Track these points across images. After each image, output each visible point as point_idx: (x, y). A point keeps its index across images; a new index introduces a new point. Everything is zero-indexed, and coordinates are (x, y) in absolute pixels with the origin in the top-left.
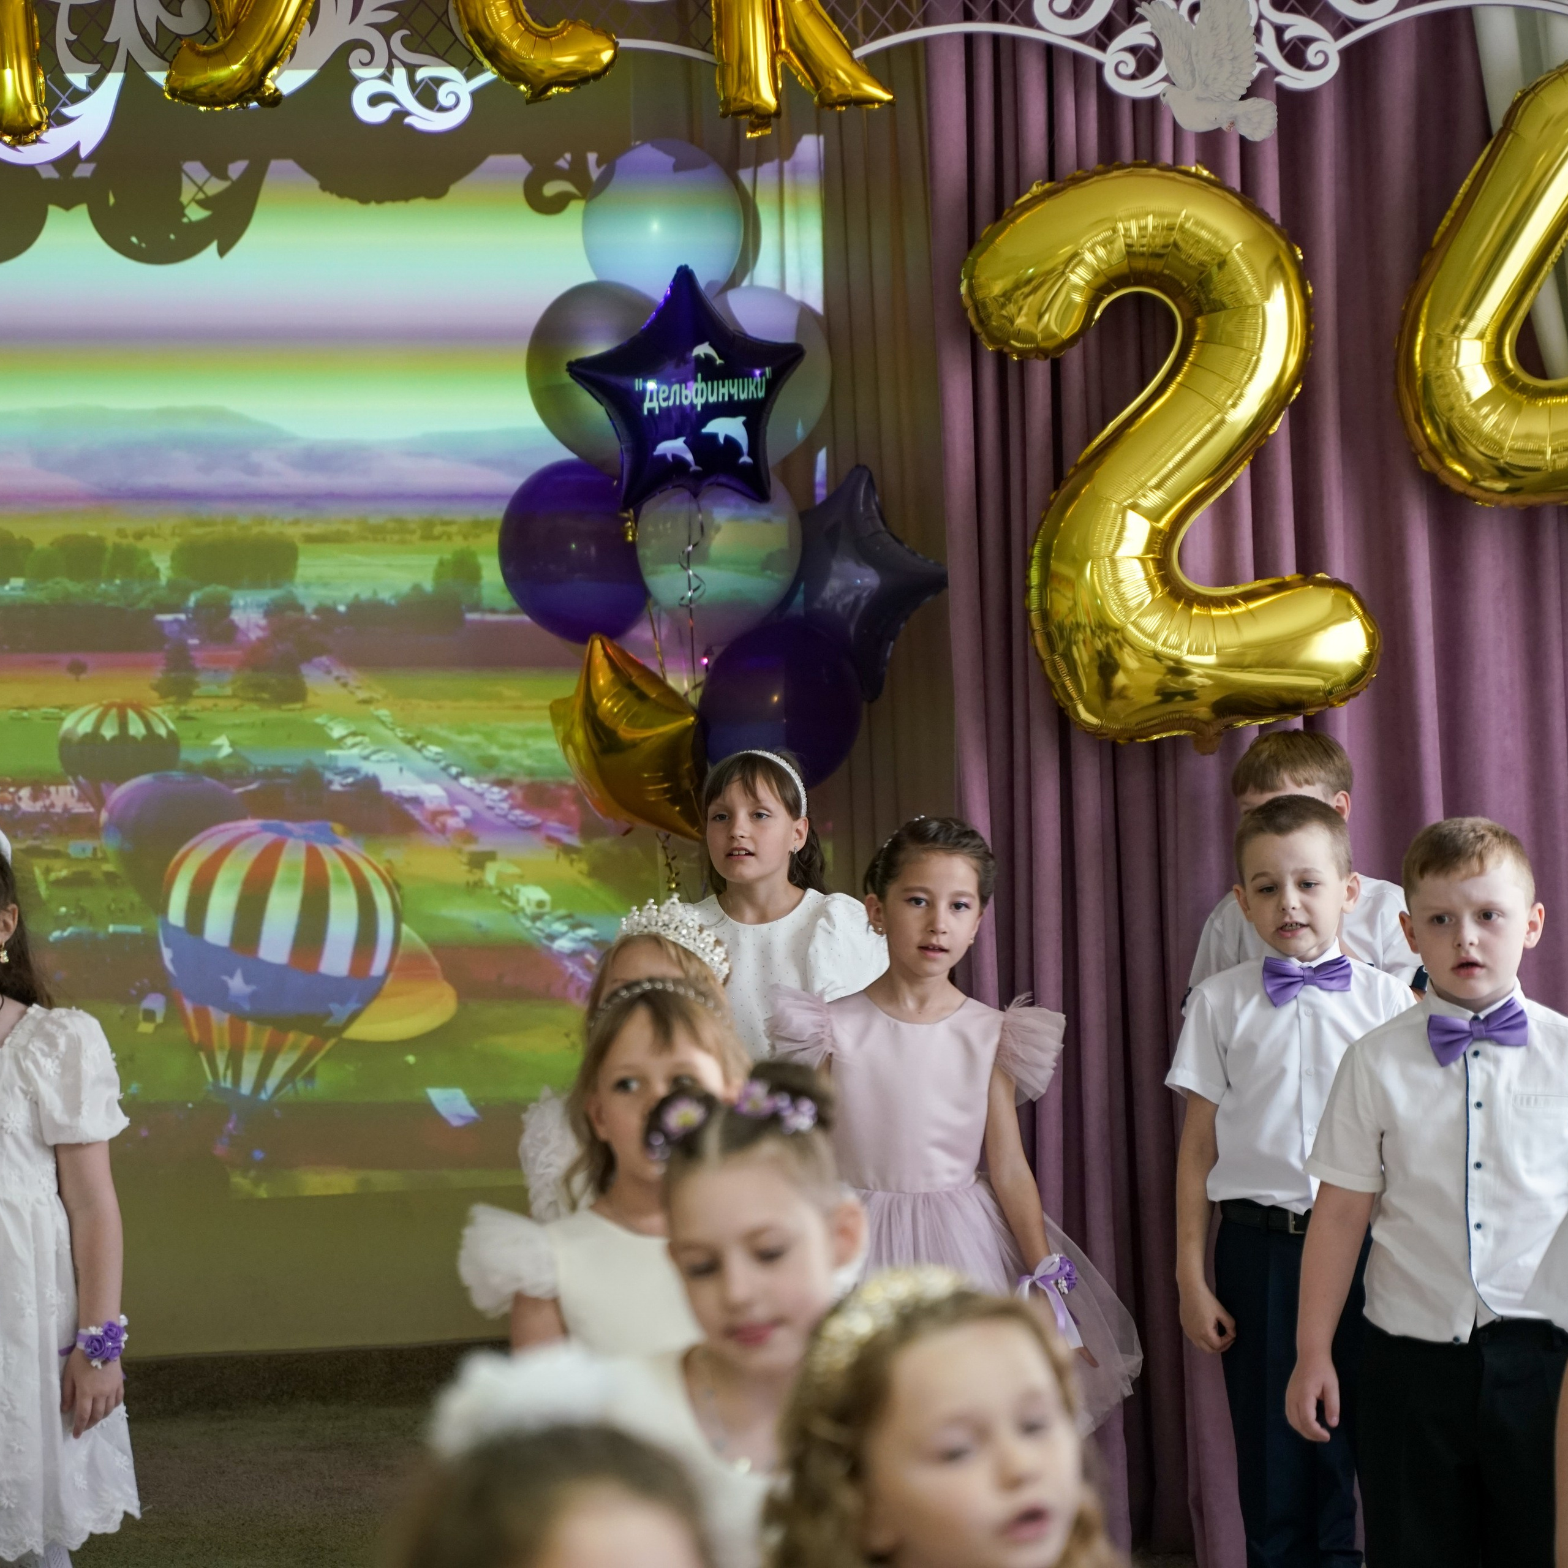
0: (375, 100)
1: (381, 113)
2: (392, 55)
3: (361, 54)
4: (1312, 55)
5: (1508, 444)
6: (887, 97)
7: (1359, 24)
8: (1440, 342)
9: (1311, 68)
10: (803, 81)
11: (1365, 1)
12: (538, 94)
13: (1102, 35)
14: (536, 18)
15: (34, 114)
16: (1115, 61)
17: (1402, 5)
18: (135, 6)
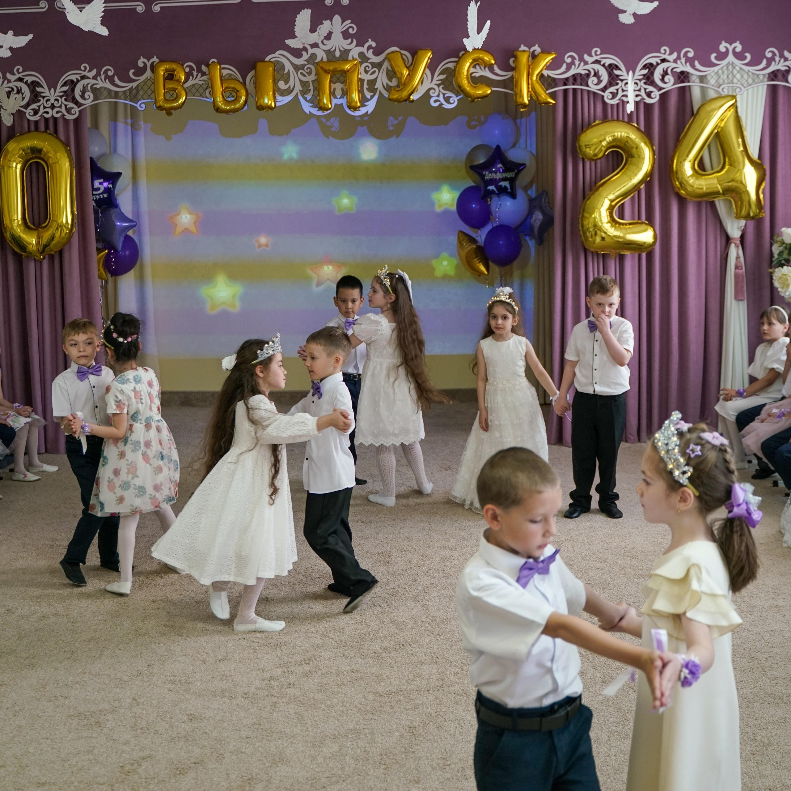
0: (435, 101)
1: (437, 104)
2: (440, 91)
3: (432, 91)
4: (653, 95)
5: (695, 186)
6: (554, 102)
7: (664, 88)
8: (681, 162)
9: (652, 98)
10: (534, 98)
11: (666, 83)
12: (473, 100)
13: (604, 89)
14: (473, 83)
15: (359, 104)
16: (607, 95)
17: (674, 84)
18: (382, 80)
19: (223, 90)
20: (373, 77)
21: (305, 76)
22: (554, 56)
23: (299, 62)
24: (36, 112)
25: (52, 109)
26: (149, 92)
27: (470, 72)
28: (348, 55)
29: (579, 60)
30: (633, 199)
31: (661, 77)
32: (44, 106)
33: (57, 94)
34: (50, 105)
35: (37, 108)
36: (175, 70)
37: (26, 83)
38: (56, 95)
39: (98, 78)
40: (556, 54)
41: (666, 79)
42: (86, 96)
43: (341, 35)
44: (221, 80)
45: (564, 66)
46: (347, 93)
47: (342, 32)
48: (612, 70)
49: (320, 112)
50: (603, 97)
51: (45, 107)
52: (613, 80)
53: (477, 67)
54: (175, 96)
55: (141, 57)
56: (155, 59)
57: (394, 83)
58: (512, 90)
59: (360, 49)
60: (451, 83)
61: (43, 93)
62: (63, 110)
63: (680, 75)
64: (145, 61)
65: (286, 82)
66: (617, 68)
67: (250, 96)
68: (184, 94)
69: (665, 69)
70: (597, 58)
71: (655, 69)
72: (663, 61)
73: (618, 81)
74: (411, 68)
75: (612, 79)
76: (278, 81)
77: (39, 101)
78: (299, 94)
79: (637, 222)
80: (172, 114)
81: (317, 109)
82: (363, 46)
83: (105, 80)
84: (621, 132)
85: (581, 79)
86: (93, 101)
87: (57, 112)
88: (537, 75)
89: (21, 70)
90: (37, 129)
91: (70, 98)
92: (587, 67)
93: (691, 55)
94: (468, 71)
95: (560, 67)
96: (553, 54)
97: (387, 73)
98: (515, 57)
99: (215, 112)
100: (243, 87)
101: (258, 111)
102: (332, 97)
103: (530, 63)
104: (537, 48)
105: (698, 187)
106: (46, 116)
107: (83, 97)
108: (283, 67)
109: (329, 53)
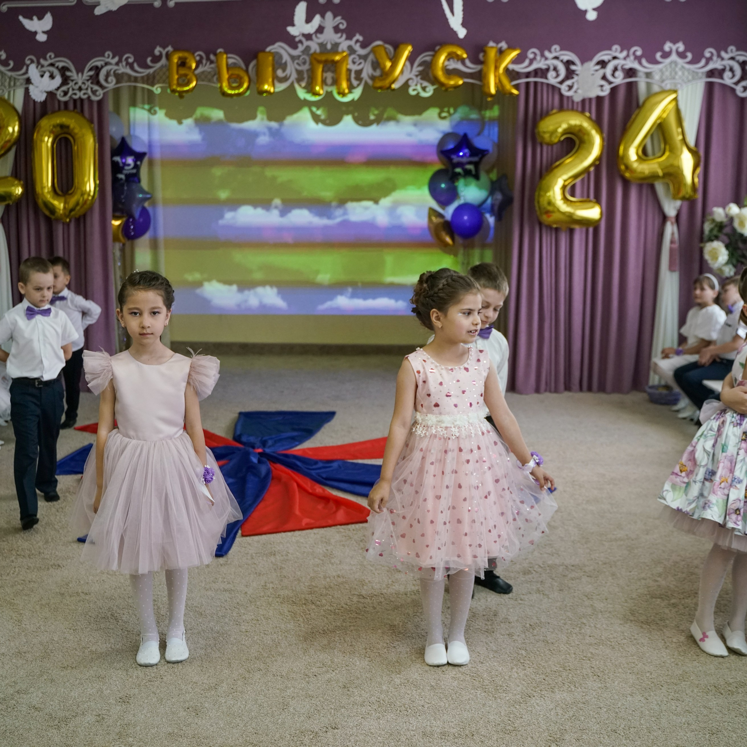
0: (414, 90)
1: (415, 93)
2: (417, 81)
3: (411, 81)
4: (604, 89)
5: (639, 170)
6: (518, 93)
7: (614, 83)
10: (501, 89)
11: (616, 78)
12: (446, 90)
13: (562, 82)
14: (447, 74)
15: (347, 91)
16: (564, 88)
17: (623, 79)
18: (367, 70)
19: (229, 77)
20: (359, 68)
21: (300, 65)
23: (295, 53)
24: (66, 93)
25: (80, 91)
26: (164, 77)
27: (445, 65)
28: (338, 47)
29: (540, 56)
30: (583, 180)
31: (612, 73)
32: (73, 88)
33: (84, 77)
35: (67, 90)
36: (187, 58)
39: (120, 64)
40: (521, 50)
41: (617, 74)
42: (110, 80)
43: (332, 29)
44: (227, 68)
45: (527, 61)
46: (337, 81)
48: (569, 66)
49: (313, 97)
50: (560, 89)
53: (451, 60)
54: (186, 81)
55: (158, 47)
56: (170, 48)
57: (378, 73)
58: (481, 81)
59: (349, 42)
60: (428, 74)
61: (72, 77)
62: (89, 92)
63: (629, 71)
64: (161, 49)
65: (284, 70)
66: (573, 63)
67: (252, 82)
68: (195, 79)
69: (616, 66)
70: (557, 54)
71: (606, 65)
72: (615, 58)
73: (574, 76)
74: (393, 60)
75: (569, 73)
76: (277, 70)
77: (69, 84)
78: (295, 81)
79: (585, 200)
80: (183, 97)
81: (310, 95)
82: (351, 40)
83: (126, 66)
84: (575, 121)
85: (542, 73)
86: (115, 85)
87: (84, 94)
88: (504, 68)
89: (53, 57)
90: (66, 109)
91: (95, 82)
92: (547, 62)
93: (639, 53)
94: (443, 63)
95: (523, 62)
96: (518, 50)
97: (372, 64)
98: (485, 52)
99: (221, 96)
100: (246, 75)
101: (258, 95)
102: (324, 85)
103: (497, 58)
104: (504, 45)
106: (75, 97)
107: (106, 81)
108: (281, 57)
109: (322, 45)
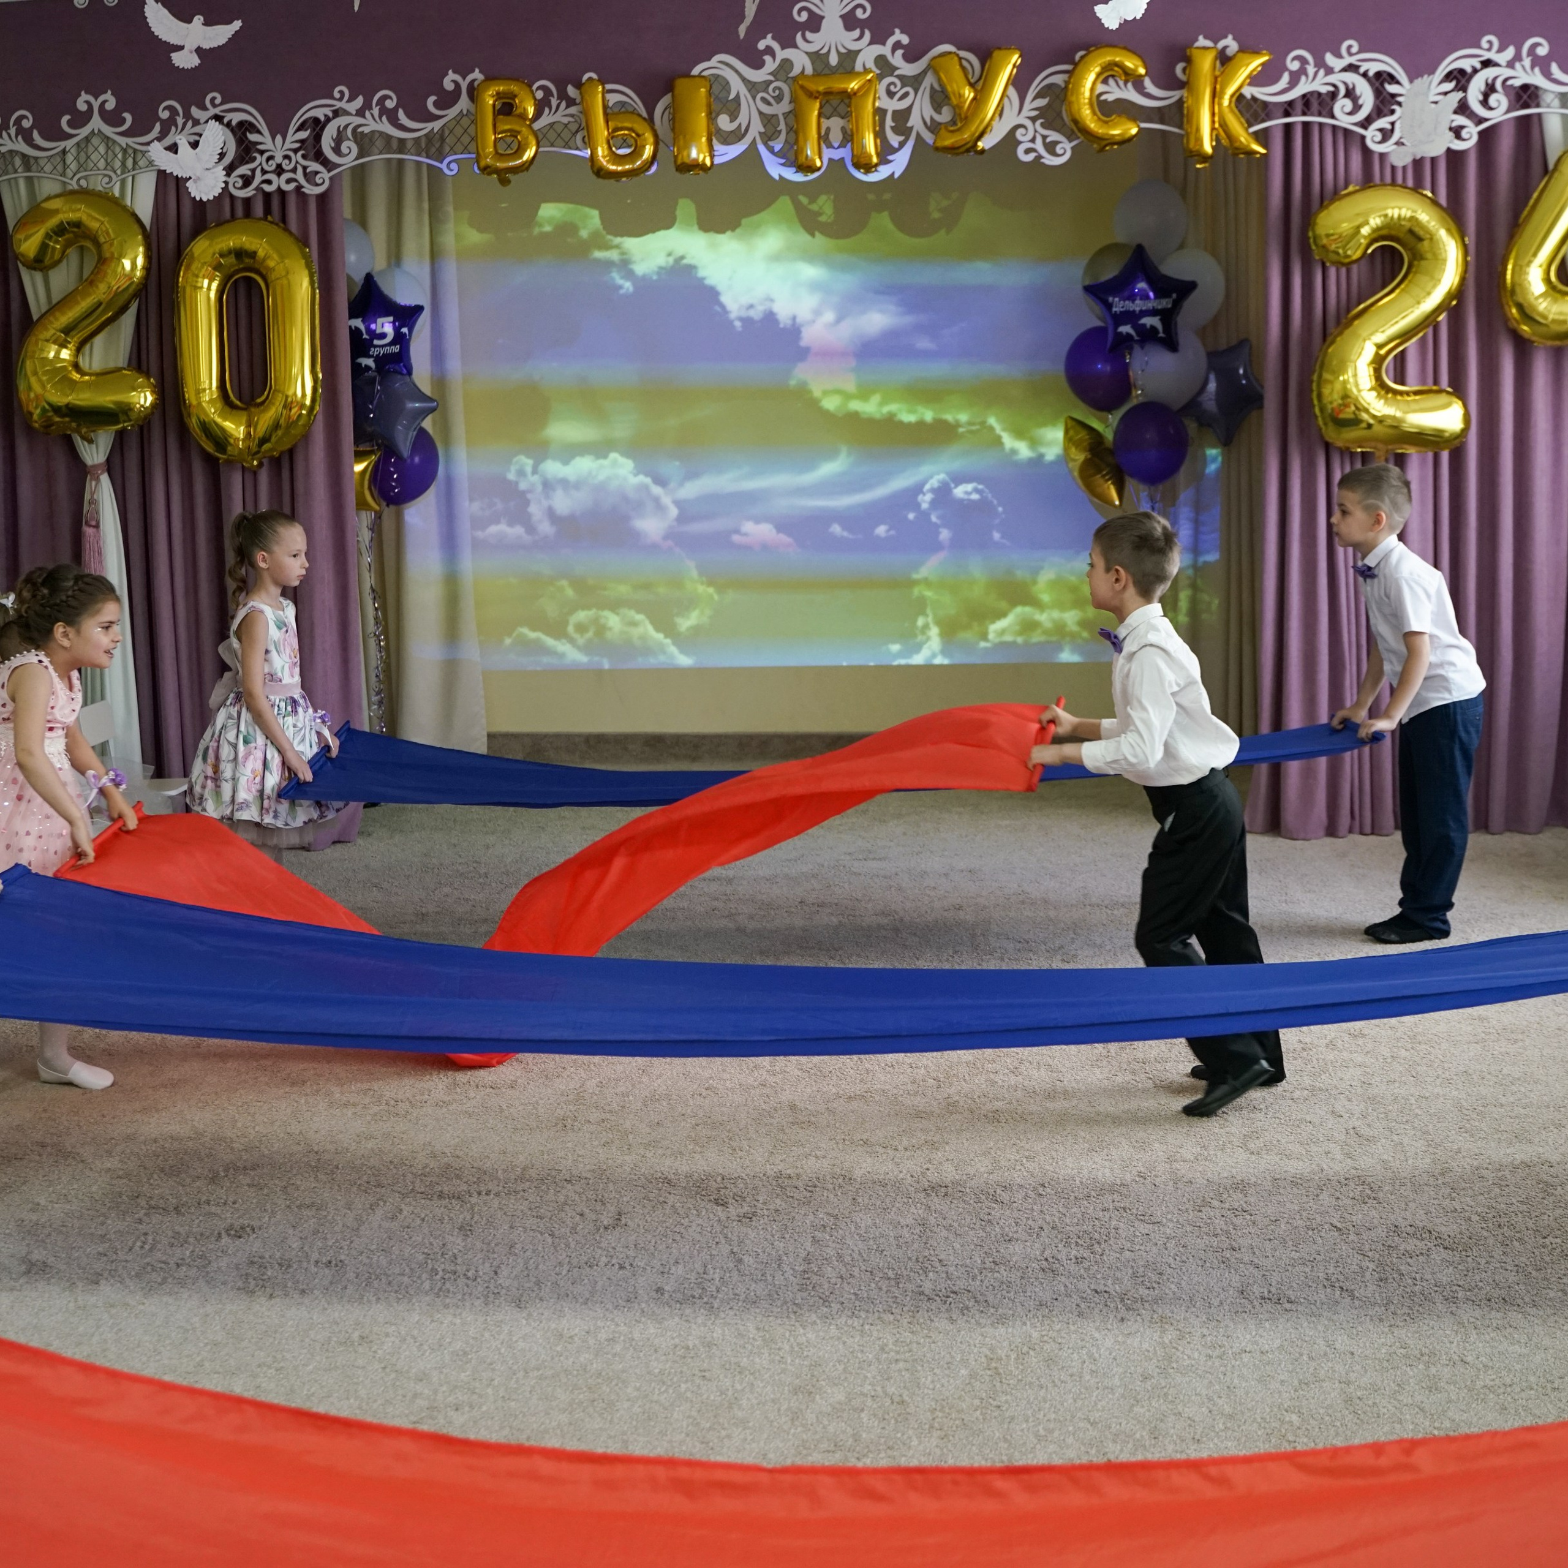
0: (1028, 151)
1: (1031, 157)
2: (1036, 131)
3: (1020, 131)
4: (1464, 134)
6: (1263, 151)
7: (1486, 120)
8: (1521, 269)
9: (1464, 140)
10: (1225, 142)
11: (1491, 109)
12: (1102, 149)
13: (1366, 123)
14: (1103, 114)
15: (875, 160)
16: (1371, 135)
17: (1508, 111)
18: (921, 110)
19: (609, 134)
20: (904, 104)
21: (769, 104)
22: (1266, 58)
23: (757, 76)
24: (247, 181)
25: (279, 175)
26: (466, 139)
27: (1097, 92)
28: (854, 62)
29: (1315, 66)
30: (1423, 341)
31: (1481, 98)
32: (262, 169)
33: (288, 145)
34: (274, 167)
35: (249, 173)
36: (516, 96)
37: (228, 125)
38: (285, 147)
39: (367, 114)
40: (1271, 53)
41: (1493, 100)
42: (344, 148)
43: (840, 23)
44: (606, 114)
45: (1286, 78)
46: (852, 135)
47: (843, 17)
48: (1382, 84)
49: (799, 174)
50: (1363, 138)
51: (264, 172)
52: (1385, 104)
53: (1111, 81)
54: (515, 146)
55: (450, 72)
56: (477, 75)
57: (945, 116)
58: (1180, 127)
59: (878, 50)
60: (1059, 114)
61: (261, 143)
62: (299, 176)
63: (1521, 93)
64: (458, 78)
65: (733, 117)
66: (1392, 79)
67: (661, 145)
68: (534, 142)
69: (1490, 81)
70: (1353, 60)
71: (1469, 81)
72: (1487, 63)
73: (1395, 107)
74: (979, 86)
75: (1382, 102)
76: (718, 115)
77: (254, 159)
78: (758, 140)
79: (1430, 389)
80: (508, 182)
81: (794, 169)
82: (884, 44)
83: (380, 118)
84: (1400, 208)
85: (1320, 104)
86: (356, 159)
87: (288, 181)
88: (1232, 96)
89: (218, 101)
90: (248, 213)
91: (312, 154)
92: (1331, 79)
93: (1543, 51)
94: (1092, 89)
95: (1275, 80)
96: (1264, 55)
97: (932, 97)
98: (1188, 60)
99: (594, 177)
100: (648, 128)
101: (678, 174)
102: (823, 146)
103: (1217, 73)
104: (1230, 43)
105: (1557, 317)
106: (267, 188)
107: (337, 150)
108: (726, 86)
109: (817, 57)
